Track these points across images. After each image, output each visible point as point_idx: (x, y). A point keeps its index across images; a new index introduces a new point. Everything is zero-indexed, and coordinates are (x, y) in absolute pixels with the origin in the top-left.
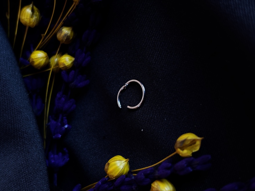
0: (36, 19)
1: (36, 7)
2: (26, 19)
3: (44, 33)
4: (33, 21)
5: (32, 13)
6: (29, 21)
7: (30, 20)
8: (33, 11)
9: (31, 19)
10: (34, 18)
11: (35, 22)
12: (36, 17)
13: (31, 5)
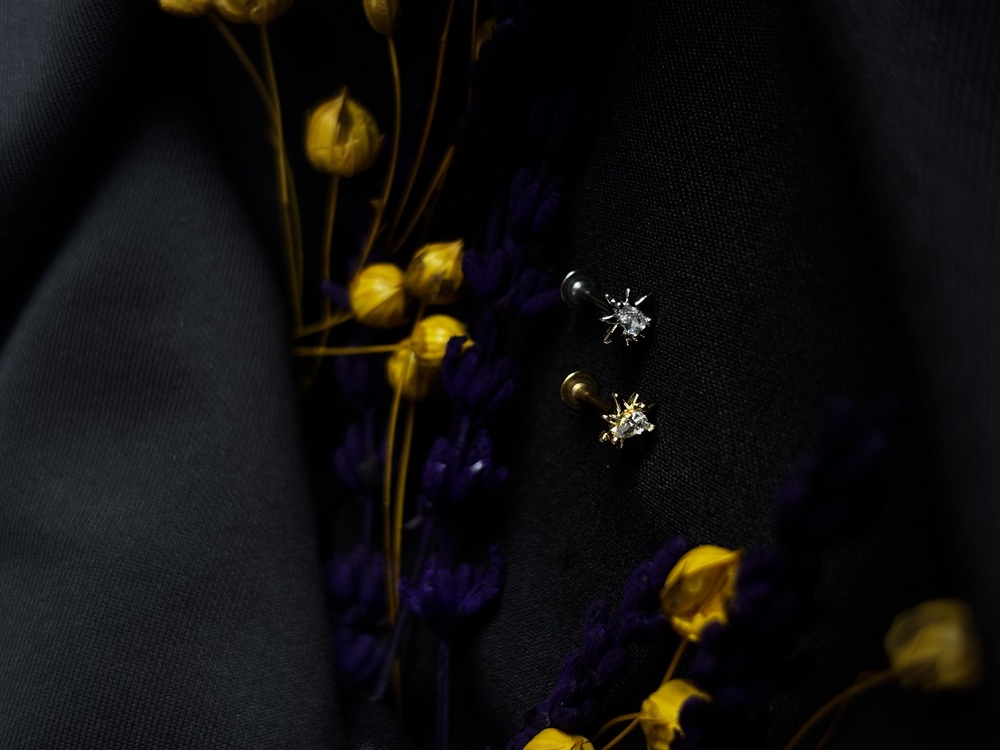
0: (357, 148)
2: (321, 148)
3: (382, 198)
4: (345, 156)
5: (339, 127)
6: (333, 155)
7: (333, 152)
8: (344, 119)
9: (338, 149)
10: (349, 145)
11: (353, 157)
12: (356, 141)
13: (338, 102)
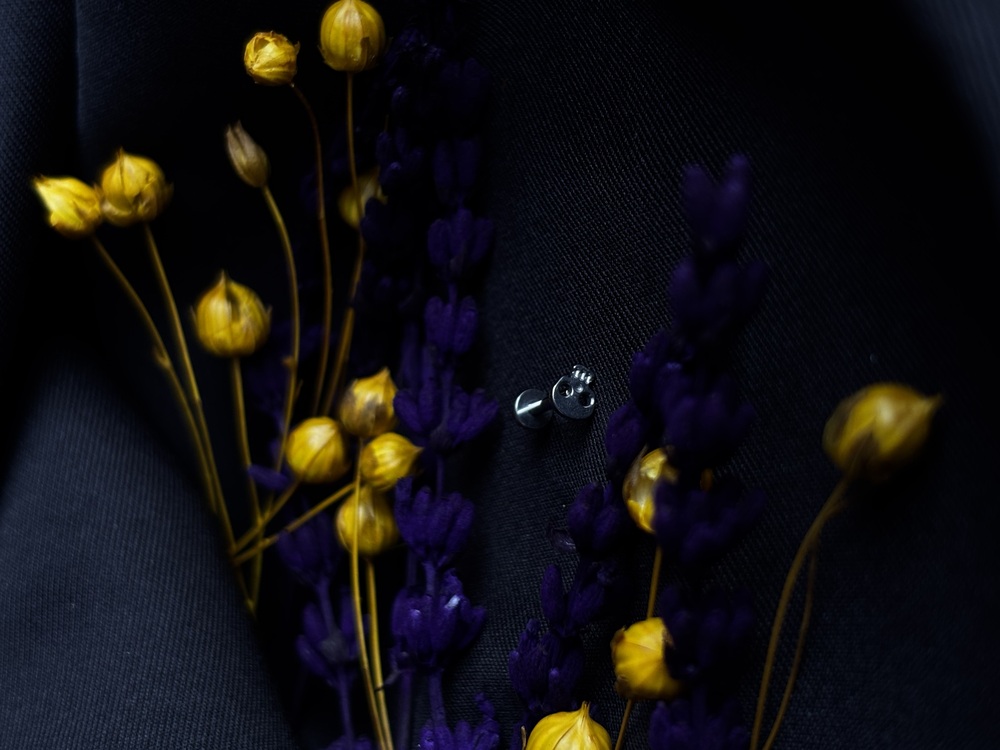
0: (253, 321)
1: (241, 281)
3: (293, 355)
4: (244, 331)
5: (230, 308)
6: (232, 333)
7: (231, 329)
8: (231, 299)
9: (234, 325)
10: (244, 321)
11: (251, 329)
12: (250, 315)
13: (222, 284)
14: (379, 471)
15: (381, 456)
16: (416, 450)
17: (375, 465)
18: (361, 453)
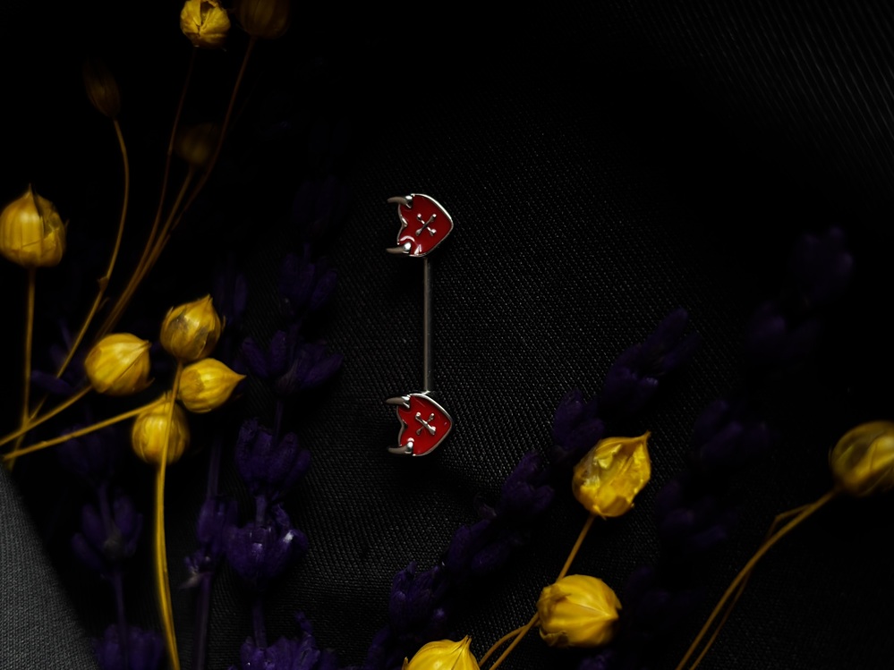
2: (30, 245)
4: (54, 246)
6: (42, 248)
7: (42, 243)
9: (45, 239)
10: (51, 236)
11: (60, 244)
13: (28, 195)
14: (202, 396)
15: (207, 381)
16: (237, 377)
17: (200, 388)
18: (178, 373)
